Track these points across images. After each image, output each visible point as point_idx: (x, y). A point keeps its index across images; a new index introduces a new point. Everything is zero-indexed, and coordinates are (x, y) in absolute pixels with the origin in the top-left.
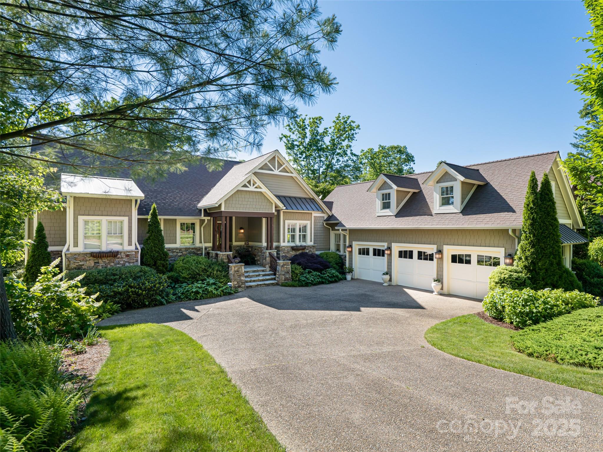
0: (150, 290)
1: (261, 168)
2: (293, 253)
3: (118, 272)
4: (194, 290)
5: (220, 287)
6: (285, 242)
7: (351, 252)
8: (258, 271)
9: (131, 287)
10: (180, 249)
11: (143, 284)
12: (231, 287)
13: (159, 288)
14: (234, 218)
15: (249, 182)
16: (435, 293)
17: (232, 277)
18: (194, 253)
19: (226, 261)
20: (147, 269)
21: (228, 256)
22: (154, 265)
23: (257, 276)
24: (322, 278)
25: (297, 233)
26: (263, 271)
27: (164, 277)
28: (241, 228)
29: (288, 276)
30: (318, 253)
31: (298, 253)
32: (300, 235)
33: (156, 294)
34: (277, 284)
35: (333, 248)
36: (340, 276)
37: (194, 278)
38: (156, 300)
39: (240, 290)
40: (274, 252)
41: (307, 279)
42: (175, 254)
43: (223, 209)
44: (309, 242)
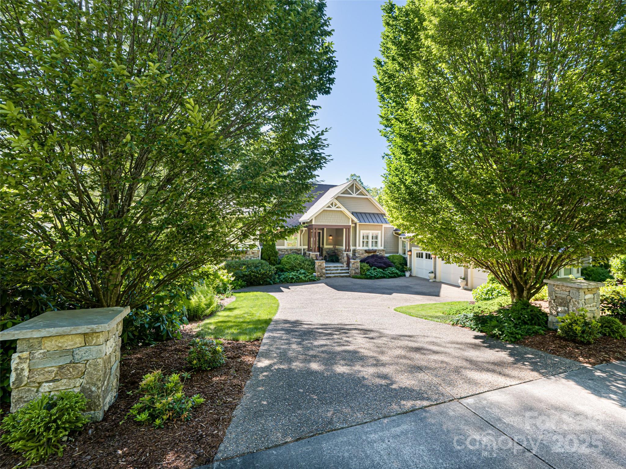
0: (263, 274)
1: (343, 193)
2: (366, 255)
3: (246, 263)
4: (291, 277)
5: (307, 276)
6: (360, 247)
7: (411, 255)
8: (337, 267)
9: (253, 272)
10: (287, 250)
11: (260, 271)
12: (315, 276)
13: (268, 274)
14: (325, 229)
15: (332, 204)
16: (461, 288)
17: (316, 269)
18: (296, 253)
19: (314, 258)
20: (263, 261)
21: (316, 255)
22: (269, 260)
23: (336, 270)
24: (384, 273)
25: (370, 240)
26: (342, 267)
27: (273, 267)
28: (330, 236)
29: (358, 271)
30: (387, 255)
31: (370, 255)
32: (372, 242)
33: (267, 277)
34: (349, 276)
35: (401, 251)
36: (399, 273)
37: (292, 269)
38: (267, 281)
39: (321, 278)
40: (351, 254)
41: (372, 274)
42: (283, 253)
43: (313, 223)
44: (380, 247)
